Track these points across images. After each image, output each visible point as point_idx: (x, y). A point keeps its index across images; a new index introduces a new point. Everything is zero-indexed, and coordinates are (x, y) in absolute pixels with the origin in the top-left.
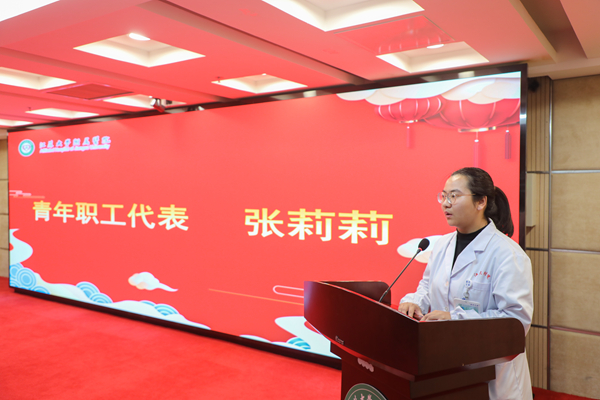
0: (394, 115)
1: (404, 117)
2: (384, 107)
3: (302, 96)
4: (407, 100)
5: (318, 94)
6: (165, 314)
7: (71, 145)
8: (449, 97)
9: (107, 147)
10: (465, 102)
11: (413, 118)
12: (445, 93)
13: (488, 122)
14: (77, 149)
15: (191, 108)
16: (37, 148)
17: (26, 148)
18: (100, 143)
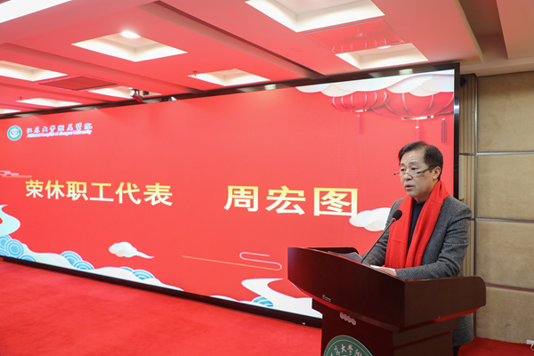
0: (346, 105)
1: (354, 107)
2: (338, 99)
3: (264, 89)
4: (357, 93)
5: (277, 88)
6: (142, 279)
7: (56, 131)
8: (394, 90)
9: (89, 132)
10: (408, 95)
11: (363, 108)
12: (390, 87)
13: (427, 112)
14: (61, 134)
15: (165, 98)
16: (25, 133)
17: (14, 133)
18: (83, 129)
